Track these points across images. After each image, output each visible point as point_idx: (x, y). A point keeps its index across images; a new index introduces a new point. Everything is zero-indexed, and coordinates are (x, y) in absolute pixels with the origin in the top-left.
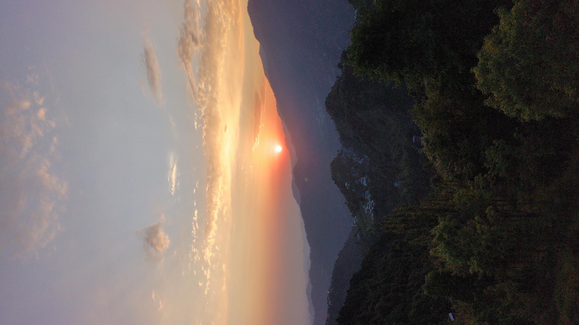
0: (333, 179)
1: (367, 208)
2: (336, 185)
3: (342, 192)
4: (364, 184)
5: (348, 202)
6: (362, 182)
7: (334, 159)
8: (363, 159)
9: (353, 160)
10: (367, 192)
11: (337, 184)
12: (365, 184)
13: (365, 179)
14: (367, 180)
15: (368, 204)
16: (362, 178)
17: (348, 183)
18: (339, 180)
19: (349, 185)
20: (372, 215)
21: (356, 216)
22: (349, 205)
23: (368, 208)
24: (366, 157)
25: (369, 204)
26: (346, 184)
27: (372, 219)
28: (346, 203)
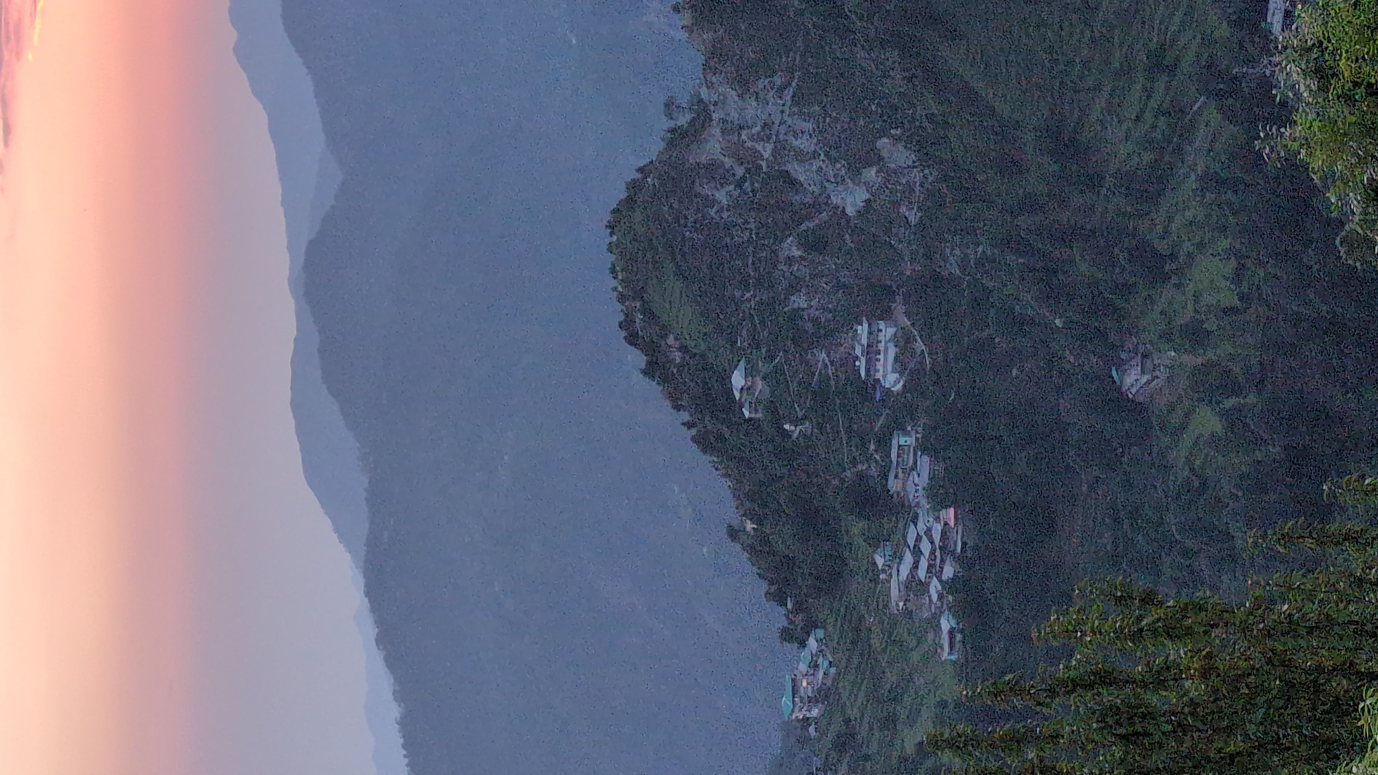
0: (632, 339)
1: (905, 570)
2: (653, 388)
3: (705, 443)
4: (879, 376)
5: (750, 526)
6: (862, 364)
7: (641, 170)
8: (871, 174)
9: (792, 183)
10: (905, 440)
11: (665, 379)
12: (892, 377)
13: (887, 332)
14: (904, 342)
15: (911, 540)
16: (863, 330)
17: (749, 373)
18: (684, 349)
19: (760, 384)
20: (946, 624)
21: (820, 633)
22: (759, 549)
23: (916, 566)
24: (897, 154)
25: (919, 539)
26: (738, 380)
27: (945, 655)
28: (733, 533)
